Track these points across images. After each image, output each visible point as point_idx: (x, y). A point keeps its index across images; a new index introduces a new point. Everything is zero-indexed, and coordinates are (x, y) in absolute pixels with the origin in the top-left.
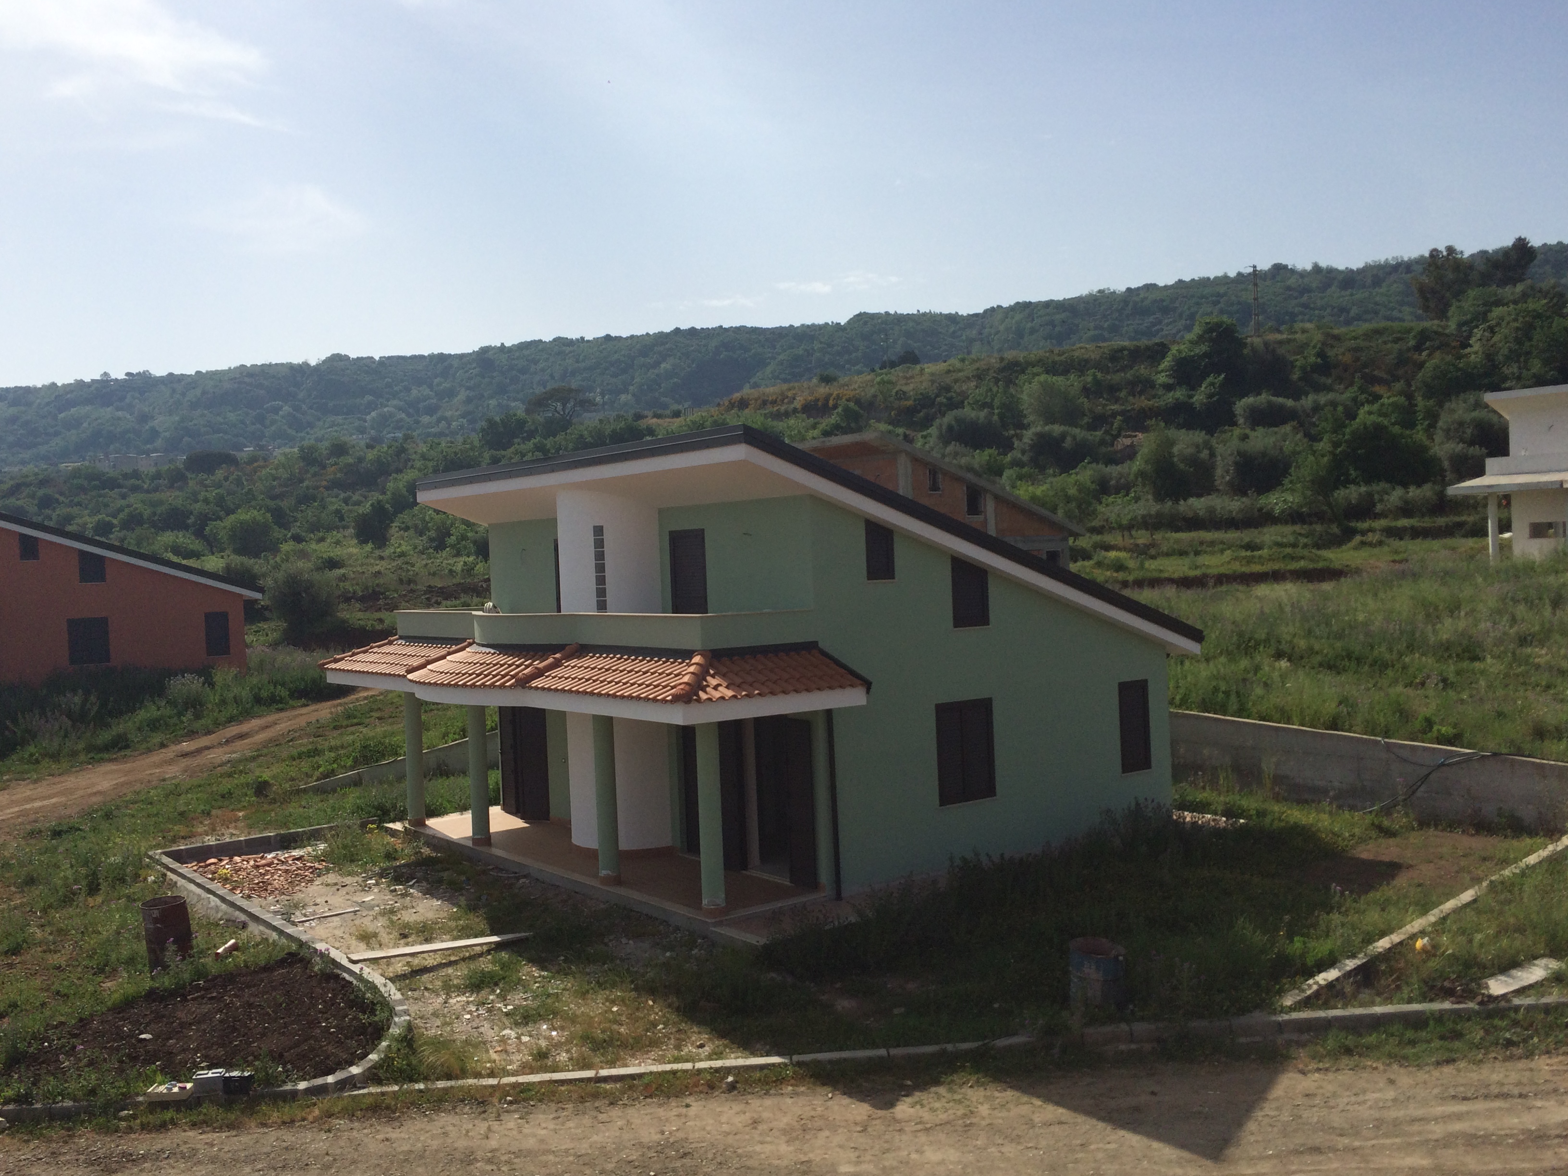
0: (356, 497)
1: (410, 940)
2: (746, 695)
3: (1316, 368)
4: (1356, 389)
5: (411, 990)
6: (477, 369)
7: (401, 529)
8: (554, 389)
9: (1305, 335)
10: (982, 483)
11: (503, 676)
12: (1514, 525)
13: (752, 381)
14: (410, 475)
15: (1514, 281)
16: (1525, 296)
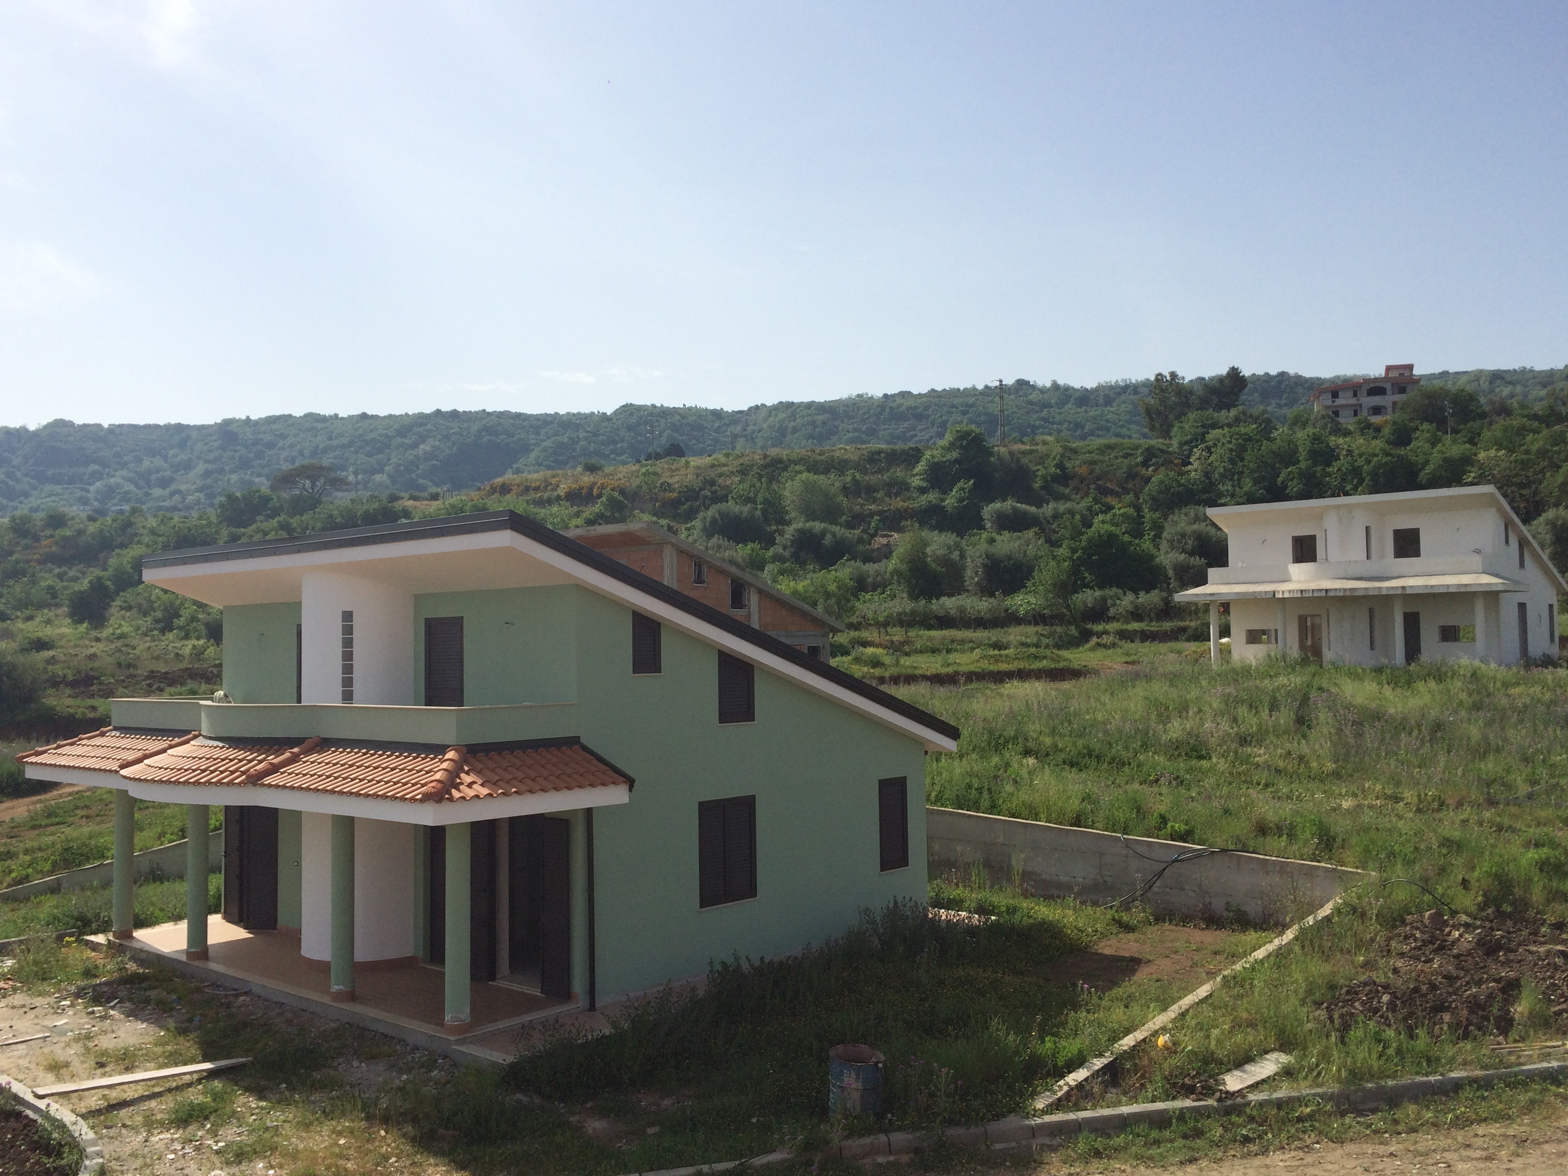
0: (72, 573)
1: (108, 1069)
2: (502, 793)
3: (1056, 479)
4: (1091, 499)
5: (106, 1127)
6: (219, 442)
7: (122, 608)
8: (303, 466)
9: (1046, 447)
10: (747, 576)
11: (232, 773)
12: (1233, 631)
13: (515, 466)
14: (136, 551)
15: (1228, 407)
16: (1237, 420)
